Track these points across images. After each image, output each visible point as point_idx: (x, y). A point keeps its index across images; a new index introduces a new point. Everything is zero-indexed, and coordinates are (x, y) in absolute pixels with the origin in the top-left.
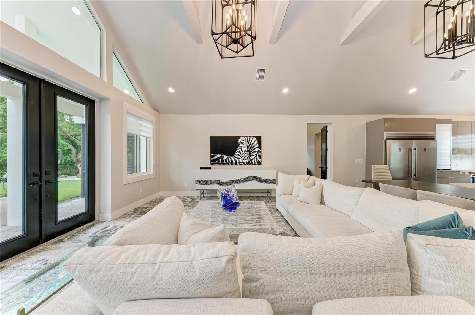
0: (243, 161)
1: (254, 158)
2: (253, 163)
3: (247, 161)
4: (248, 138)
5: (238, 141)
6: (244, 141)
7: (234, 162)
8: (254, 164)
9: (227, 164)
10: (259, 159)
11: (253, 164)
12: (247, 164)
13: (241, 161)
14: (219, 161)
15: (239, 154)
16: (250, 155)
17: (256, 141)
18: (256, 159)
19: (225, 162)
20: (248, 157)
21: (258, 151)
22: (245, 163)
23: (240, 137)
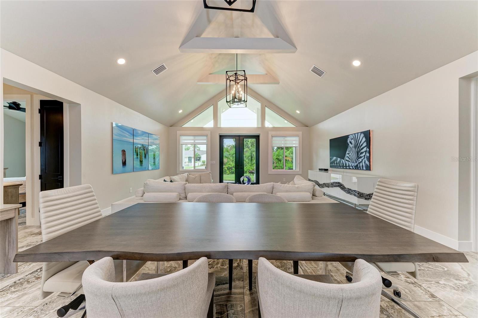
0: (351, 164)
1: (362, 160)
2: (361, 167)
3: (355, 165)
4: (356, 135)
5: (347, 140)
6: (353, 140)
7: (345, 165)
8: (362, 169)
9: (340, 167)
10: (367, 163)
11: (360, 169)
12: (356, 169)
13: (350, 165)
14: (335, 164)
15: (348, 156)
16: (358, 157)
17: (364, 137)
18: (364, 162)
19: (338, 165)
20: (356, 160)
21: (366, 151)
22: (354, 167)
23: (349, 135)
